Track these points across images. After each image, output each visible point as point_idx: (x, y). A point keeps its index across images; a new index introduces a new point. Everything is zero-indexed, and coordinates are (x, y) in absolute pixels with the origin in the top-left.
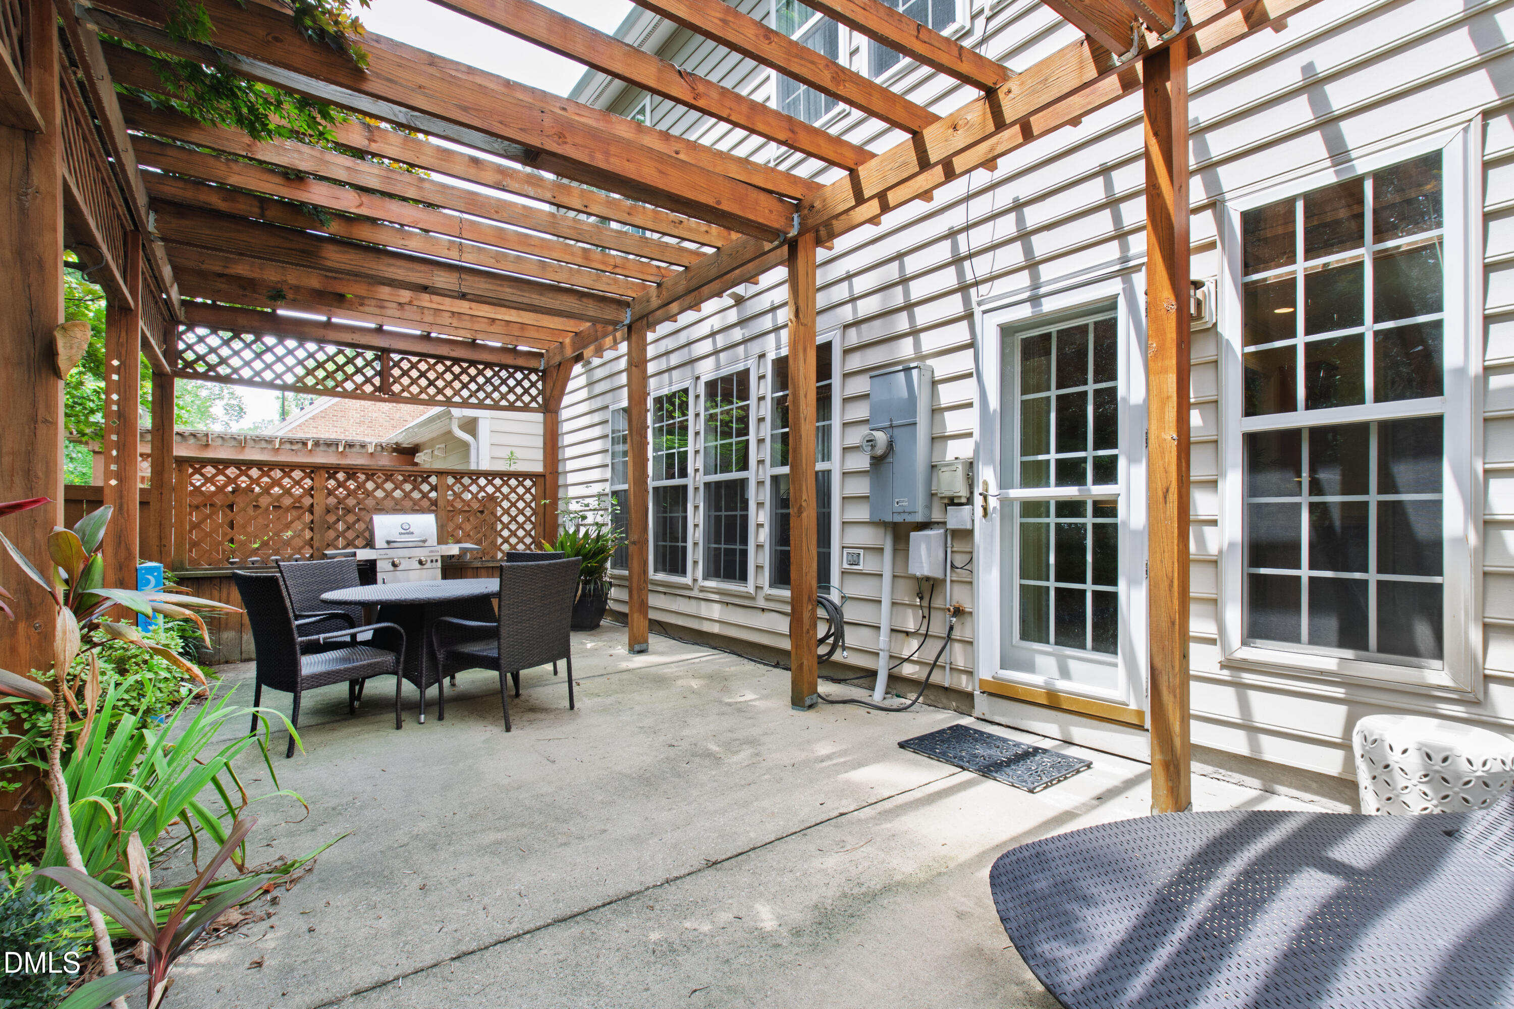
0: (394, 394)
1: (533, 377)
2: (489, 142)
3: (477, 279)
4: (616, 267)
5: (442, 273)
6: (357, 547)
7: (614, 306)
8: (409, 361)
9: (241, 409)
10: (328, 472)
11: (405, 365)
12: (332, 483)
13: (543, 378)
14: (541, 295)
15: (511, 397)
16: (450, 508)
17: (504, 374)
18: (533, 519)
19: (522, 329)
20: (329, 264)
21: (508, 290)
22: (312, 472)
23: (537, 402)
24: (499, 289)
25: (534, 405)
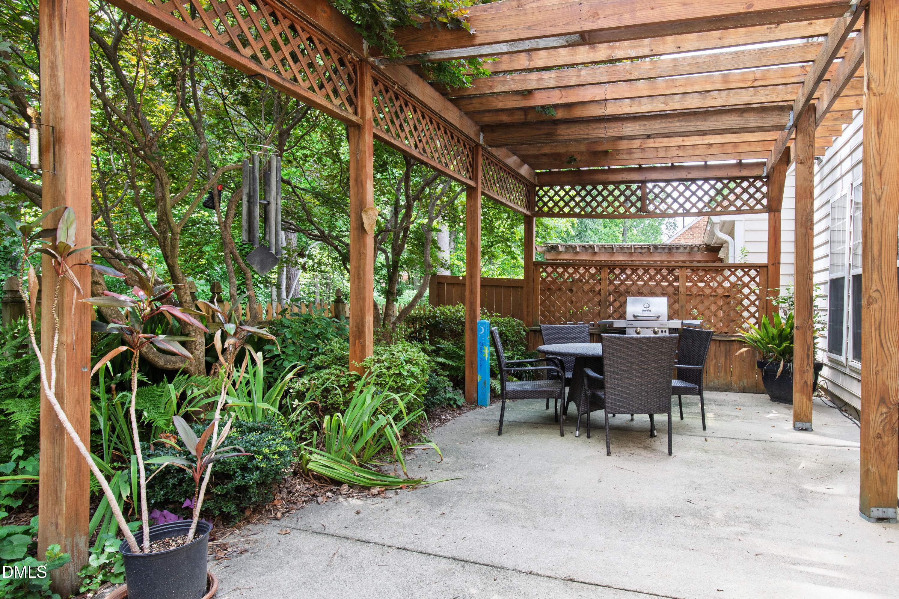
0: (649, 212)
1: (758, 184)
2: (554, 41)
3: (653, 122)
4: (755, 80)
5: (628, 125)
6: (615, 319)
7: (777, 113)
8: (659, 187)
9: (675, 225)
10: (609, 268)
11: (656, 190)
12: (611, 276)
13: (767, 183)
14: (705, 121)
15: (739, 203)
16: (689, 293)
17: (732, 185)
18: (757, 303)
19: (736, 146)
20: (561, 138)
21: (678, 124)
22: (600, 268)
23: (762, 204)
24: (671, 125)
25: (759, 207)
